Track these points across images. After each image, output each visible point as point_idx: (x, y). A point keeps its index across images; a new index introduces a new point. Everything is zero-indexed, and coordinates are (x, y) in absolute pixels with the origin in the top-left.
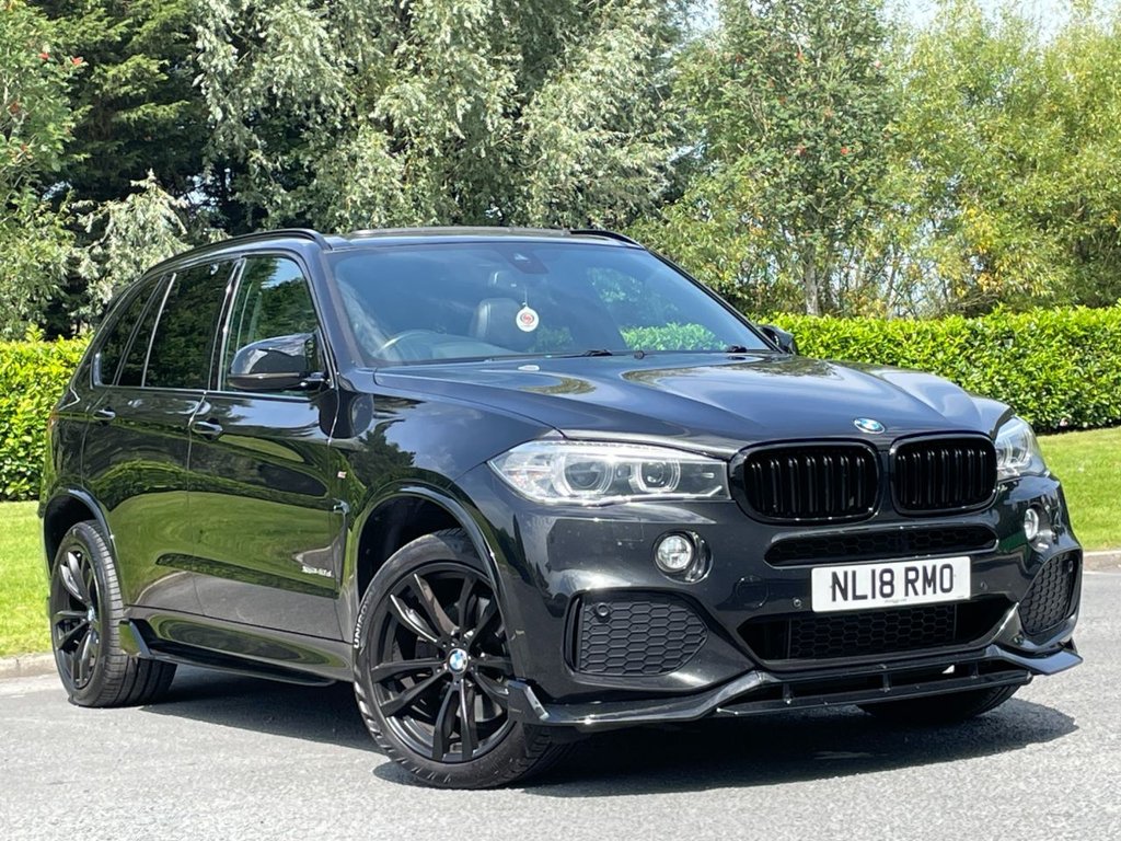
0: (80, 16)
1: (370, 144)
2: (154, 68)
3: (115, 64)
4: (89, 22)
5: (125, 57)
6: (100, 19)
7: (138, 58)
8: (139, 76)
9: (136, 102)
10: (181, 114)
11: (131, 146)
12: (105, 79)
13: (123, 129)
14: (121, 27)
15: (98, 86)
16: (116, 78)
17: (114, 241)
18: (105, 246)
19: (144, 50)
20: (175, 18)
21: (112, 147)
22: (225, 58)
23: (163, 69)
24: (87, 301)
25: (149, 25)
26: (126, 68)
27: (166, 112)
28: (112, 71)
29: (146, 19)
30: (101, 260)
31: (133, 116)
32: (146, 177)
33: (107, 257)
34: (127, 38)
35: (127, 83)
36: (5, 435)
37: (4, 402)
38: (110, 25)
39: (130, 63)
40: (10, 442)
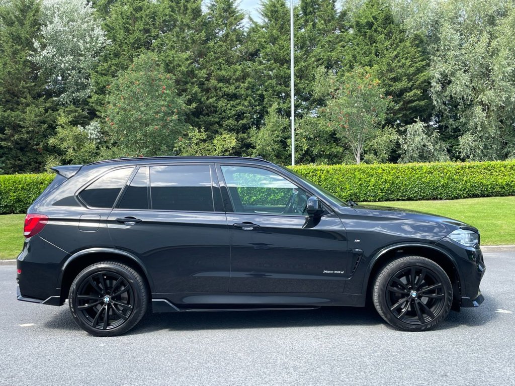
0: (401, 82)
1: (478, 109)
2: (419, 93)
3: (409, 92)
4: (403, 83)
5: (411, 90)
6: (406, 82)
7: (414, 91)
8: (415, 95)
9: (414, 101)
10: (426, 103)
11: (413, 112)
12: (407, 96)
13: (411, 108)
14: (411, 83)
15: (405, 98)
16: (409, 96)
17: (408, 135)
18: (406, 136)
19: (417, 88)
20: (425, 80)
21: (408, 113)
22: (439, 88)
23: (421, 93)
24: (401, 149)
25: (418, 82)
26: (412, 93)
27: (422, 103)
28: (408, 94)
29: (417, 81)
30: (405, 139)
31: (413, 104)
32: (417, 118)
33: (406, 139)
34: (412, 86)
35: (412, 97)
36: (368, 187)
37: (368, 179)
38: (408, 83)
39: (413, 92)
40: (369, 188)
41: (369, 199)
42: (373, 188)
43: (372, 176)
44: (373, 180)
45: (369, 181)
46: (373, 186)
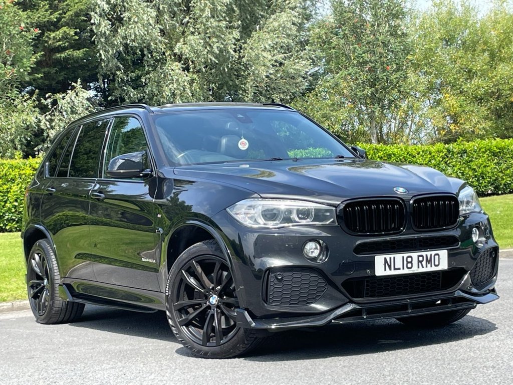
0: (37, 10)
3: (54, 31)
4: (42, 12)
5: (58, 28)
6: (46, 11)
7: (65, 29)
8: (65, 37)
9: (64, 49)
10: (85, 54)
11: (61, 70)
12: (50, 38)
13: (58, 61)
14: (56, 15)
15: (46, 42)
16: (54, 38)
19: (67, 24)
20: (81, 10)
21: (53, 71)
22: (105, 26)
23: (76, 33)
25: (69, 13)
26: (59, 33)
27: (78, 53)
28: (53, 35)
29: (68, 11)
31: (63, 55)
33: (53, 120)
34: (59, 20)
35: (60, 40)
36: (6, 202)
37: (5, 187)
38: (51, 14)
39: (61, 31)
40: (8, 205)
41: (8, 228)
42: (16, 204)
43: (13, 180)
44: (15, 188)
45: (8, 192)
46: (16, 201)
